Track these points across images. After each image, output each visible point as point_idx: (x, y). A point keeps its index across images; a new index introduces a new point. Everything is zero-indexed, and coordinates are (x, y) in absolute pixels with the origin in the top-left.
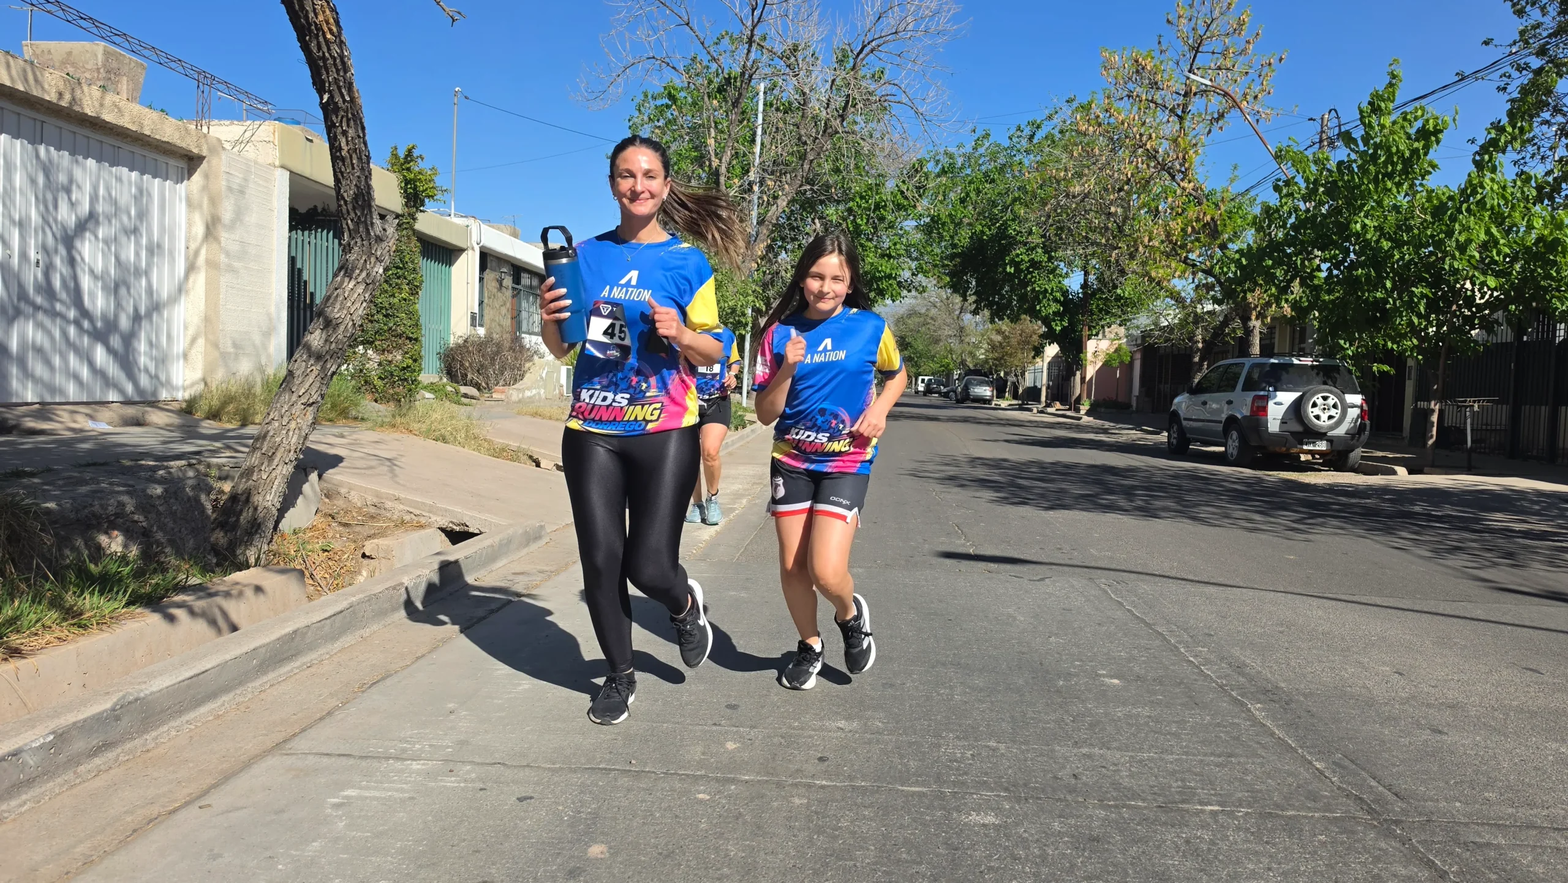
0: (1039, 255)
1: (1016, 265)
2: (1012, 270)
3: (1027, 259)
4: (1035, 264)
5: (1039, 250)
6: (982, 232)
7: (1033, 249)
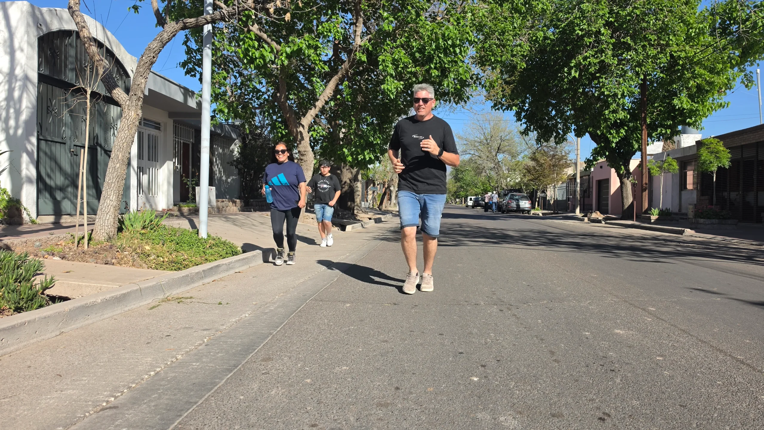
0: (609, 57)
1: (582, 69)
2: (577, 75)
3: (596, 61)
4: (604, 68)
5: (610, 53)
6: (546, 38)
7: (602, 51)
